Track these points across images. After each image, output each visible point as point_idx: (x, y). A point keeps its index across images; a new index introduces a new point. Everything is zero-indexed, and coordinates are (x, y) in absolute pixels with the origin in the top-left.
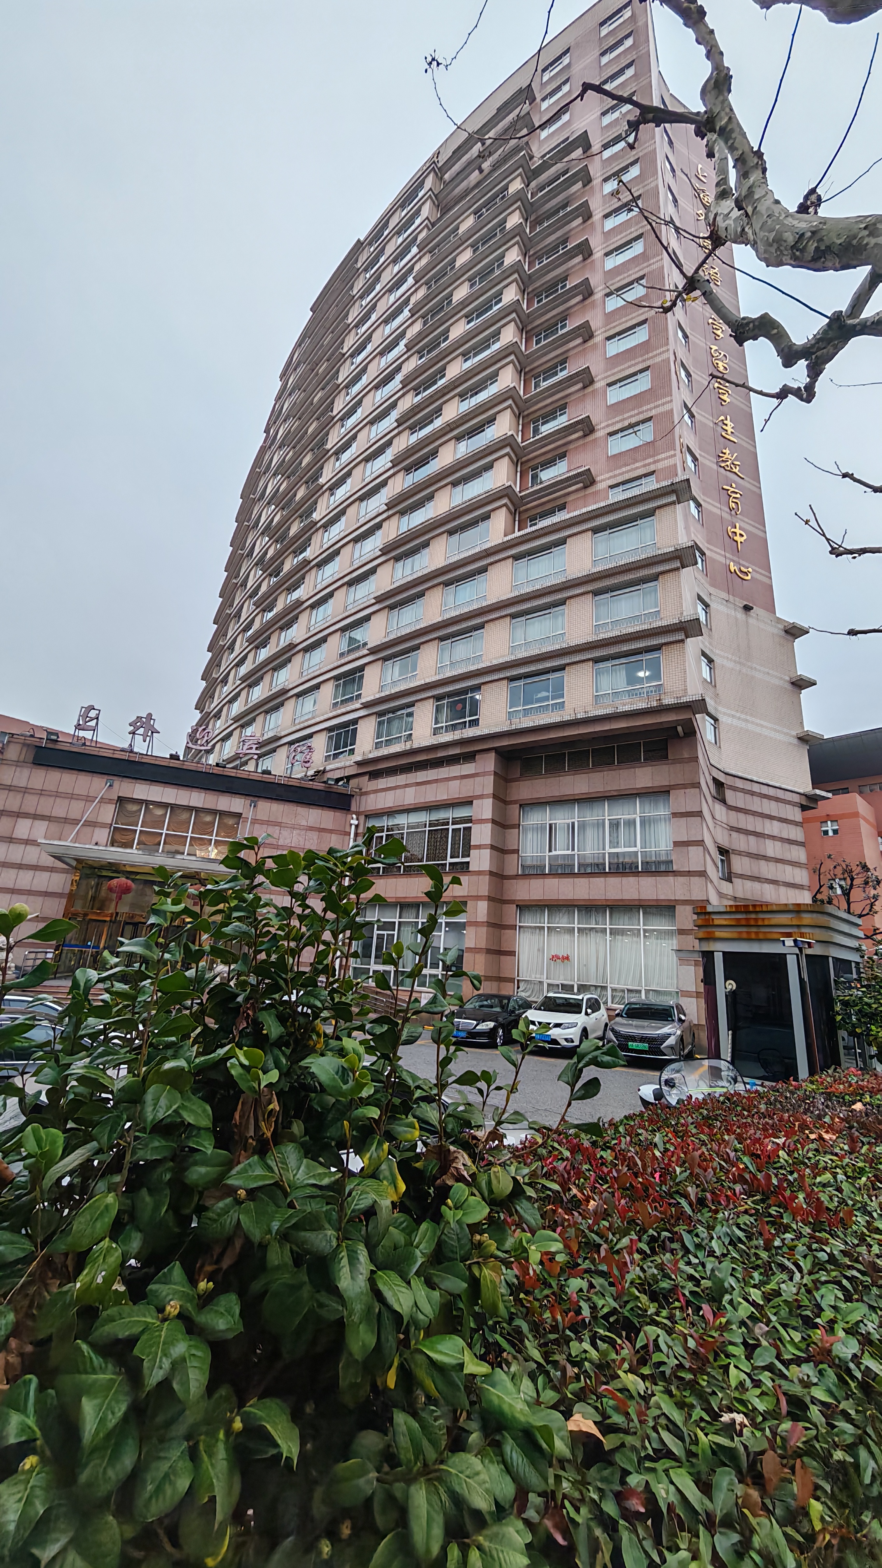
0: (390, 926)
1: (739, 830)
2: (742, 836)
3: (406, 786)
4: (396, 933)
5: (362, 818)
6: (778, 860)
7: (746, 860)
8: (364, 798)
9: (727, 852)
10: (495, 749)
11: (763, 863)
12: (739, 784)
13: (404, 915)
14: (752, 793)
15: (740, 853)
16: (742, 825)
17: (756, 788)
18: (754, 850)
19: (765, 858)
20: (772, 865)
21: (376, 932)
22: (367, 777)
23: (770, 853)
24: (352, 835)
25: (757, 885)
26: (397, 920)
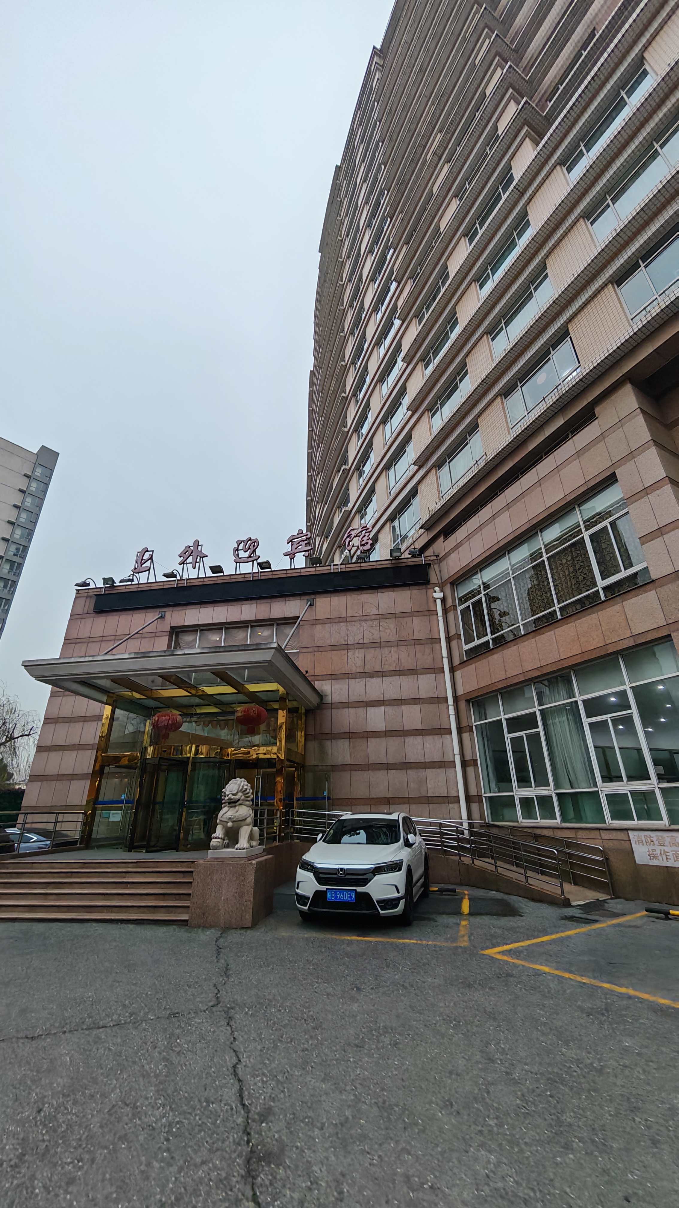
0: (529, 721)
3: (494, 517)
4: (541, 729)
5: (448, 588)
8: (443, 564)
10: (628, 378)
13: (545, 699)
21: (508, 736)
22: (442, 539)
24: (440, 612)
26: (537, 709)
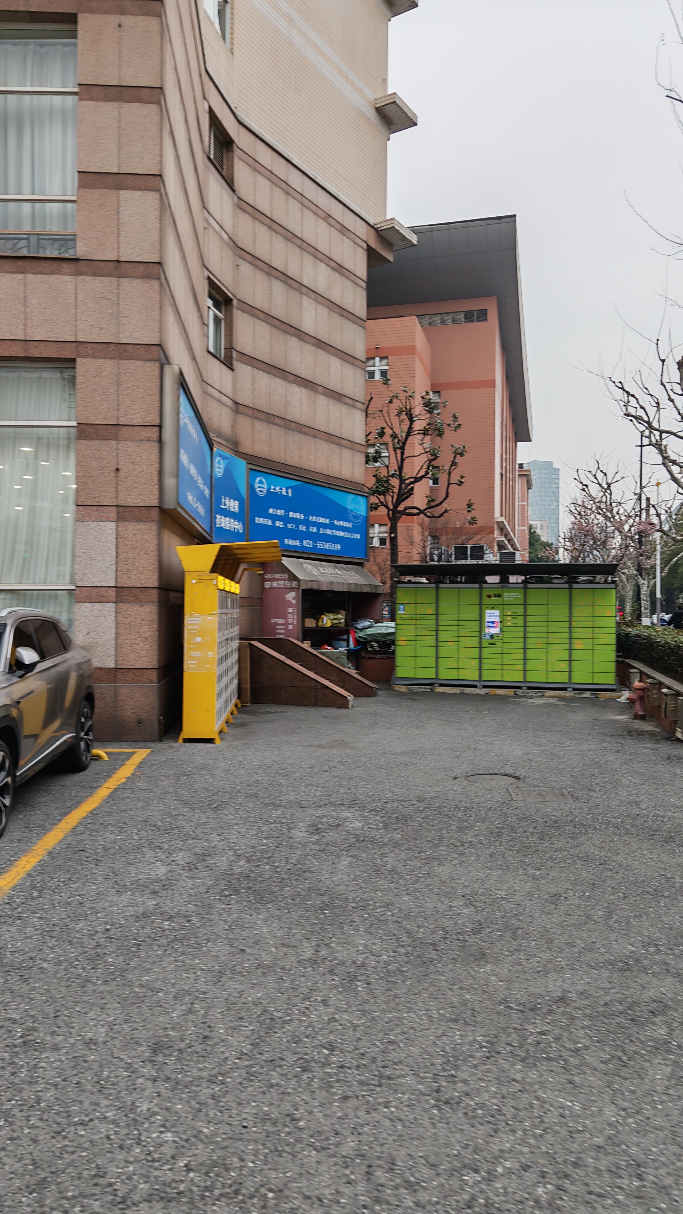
1: (255, 260)
2: (260, 277)
6: (321, 344)
7: (263, 329)
9: (228, 301)
11: (294, 342)
12: (264, 156)
14: (287, 189)
15: (253, 311)
16: (262, 252)
17: (295, 179)
18: (279, 311)
19: (298, 333)
20: (309, 349)
23: (308, 325)
25: (278, 385)
